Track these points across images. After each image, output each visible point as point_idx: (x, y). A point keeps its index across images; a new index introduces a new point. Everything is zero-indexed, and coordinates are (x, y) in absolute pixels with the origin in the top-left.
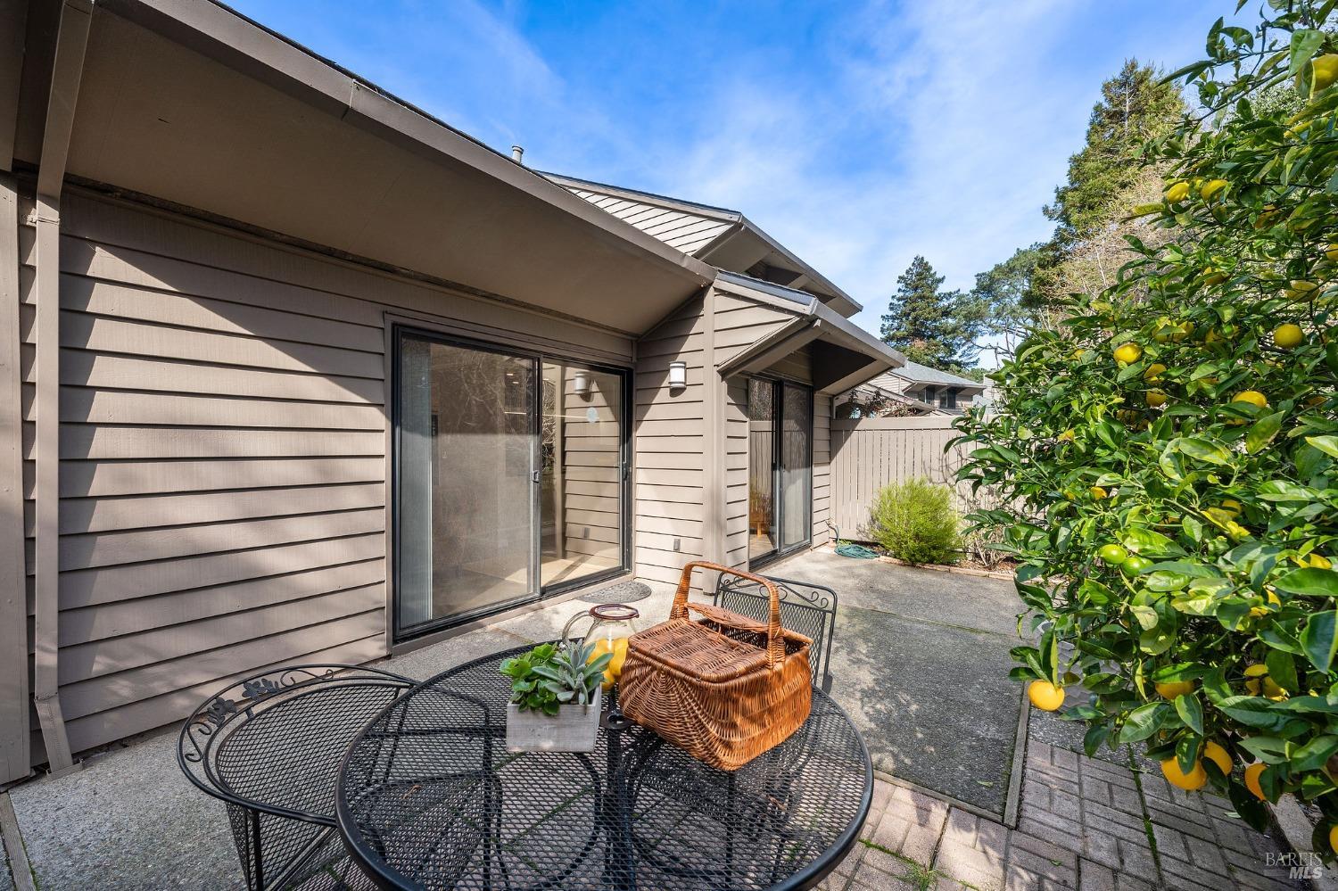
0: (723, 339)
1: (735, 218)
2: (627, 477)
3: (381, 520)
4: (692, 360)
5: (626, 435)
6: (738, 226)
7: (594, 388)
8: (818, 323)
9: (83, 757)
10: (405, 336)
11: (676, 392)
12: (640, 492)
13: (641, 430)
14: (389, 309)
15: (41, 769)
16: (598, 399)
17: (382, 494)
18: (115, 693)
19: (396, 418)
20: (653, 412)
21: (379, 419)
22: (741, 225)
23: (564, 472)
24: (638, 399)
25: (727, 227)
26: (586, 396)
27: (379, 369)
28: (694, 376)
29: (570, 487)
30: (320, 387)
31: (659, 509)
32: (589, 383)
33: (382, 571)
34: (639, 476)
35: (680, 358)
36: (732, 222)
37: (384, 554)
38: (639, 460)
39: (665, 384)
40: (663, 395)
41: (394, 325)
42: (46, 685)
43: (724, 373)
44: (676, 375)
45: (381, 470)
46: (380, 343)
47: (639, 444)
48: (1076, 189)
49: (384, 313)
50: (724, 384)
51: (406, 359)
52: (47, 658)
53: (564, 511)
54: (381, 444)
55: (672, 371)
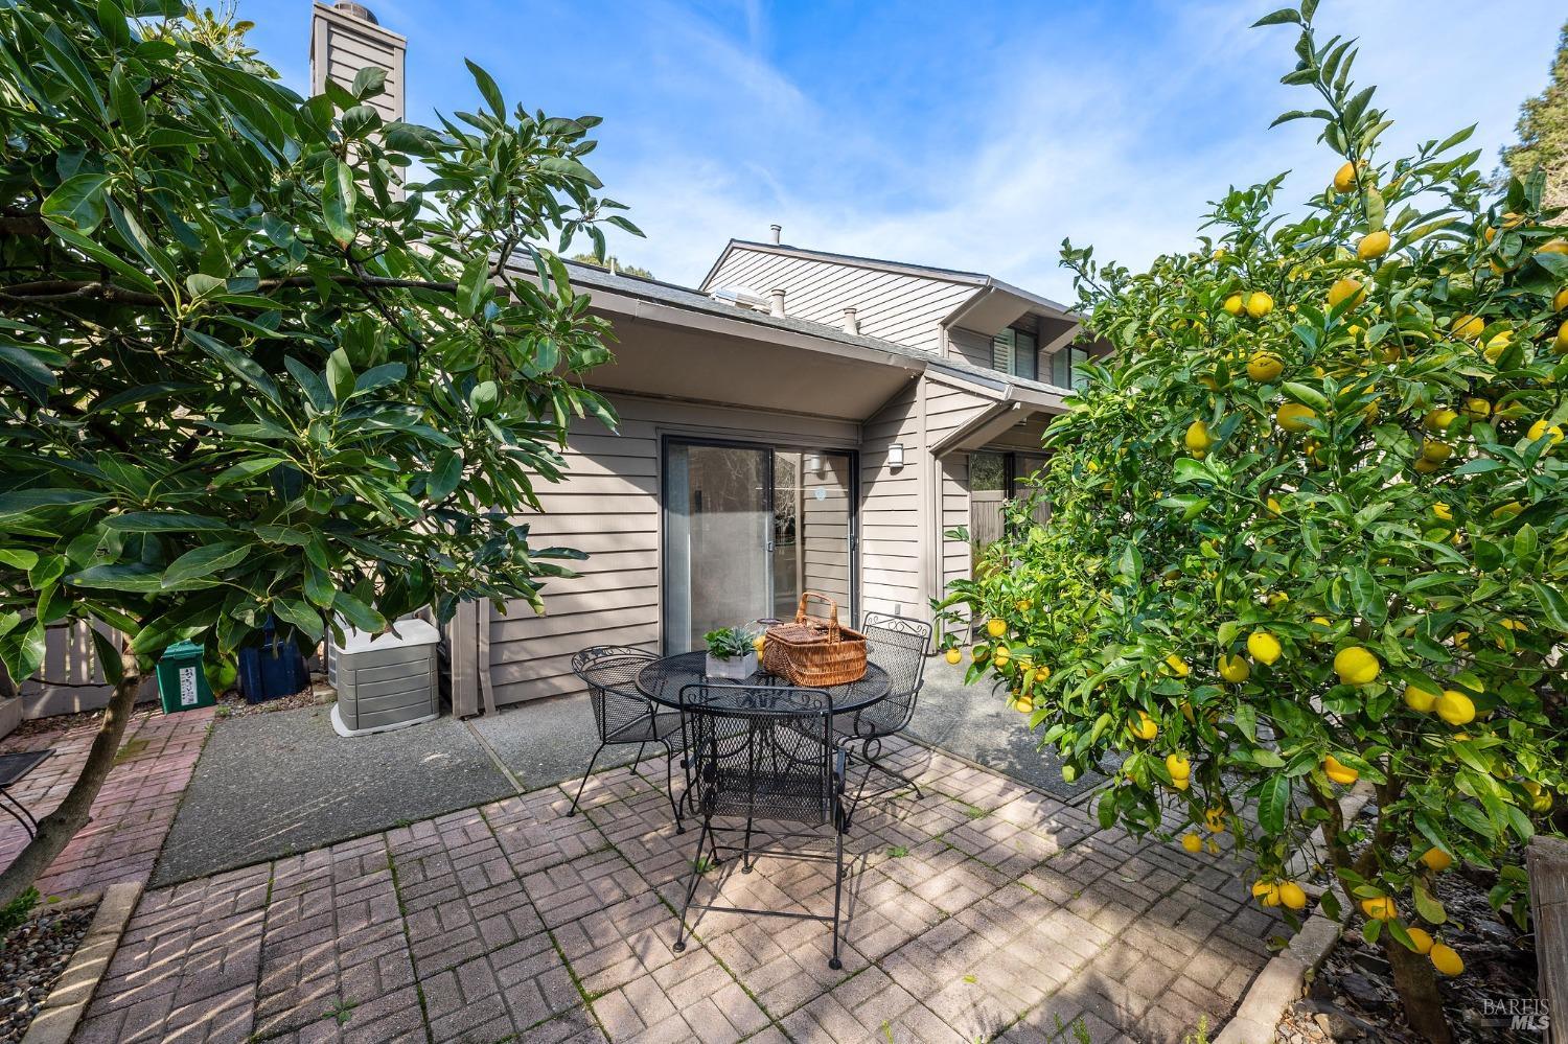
0: (933, 423)
1: (983, 282)
2: (855, 547)
3: (655, 578)
4: (908, 442)
5: (854, 510)
6: (987, 289)
7: (828, 467)
8: (1017, 406)
9: (502, 708)
10: (671, 443)
11: (895, 470)
12: (866, 561)
13: (868, 505)
14: (661, 425)
15: (482, 712)
16: (831, 477)
17: (655, 559)
18: (512, 674)
19: (664, 503)
20: (876, 489)
21: (652, 504)
22: (990, 288)
23: (803, 544)
24: (864, 477)
25: (975, 291)
26: (821, 474)
27: (653, 469)
28: (910, 457)
29: (810, 556)
30: (616, 484)
31: (883, 577)
32: (822, 464)
33: (655, 614)
34: (866, 547)
35: (899, 440)
36: (980, 286)
37: (657, 602)
38: (865, 533)
39: (885, 464)
40: (884, 473)
41: (663, 436)
42: (485, 663)
43: (937, 453)
44: (894, 456)
45: (654, 541)
46: (654, 450)
47: (865, 518)
48: (1529, 148)
49: (657, 428)
50: (939, 464)
51: (672, 459)
52: (485, 648)
53: (804, 578)
54: (654, 522)
55: (891, 452)
